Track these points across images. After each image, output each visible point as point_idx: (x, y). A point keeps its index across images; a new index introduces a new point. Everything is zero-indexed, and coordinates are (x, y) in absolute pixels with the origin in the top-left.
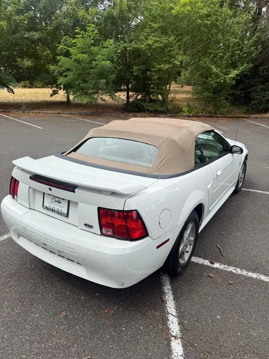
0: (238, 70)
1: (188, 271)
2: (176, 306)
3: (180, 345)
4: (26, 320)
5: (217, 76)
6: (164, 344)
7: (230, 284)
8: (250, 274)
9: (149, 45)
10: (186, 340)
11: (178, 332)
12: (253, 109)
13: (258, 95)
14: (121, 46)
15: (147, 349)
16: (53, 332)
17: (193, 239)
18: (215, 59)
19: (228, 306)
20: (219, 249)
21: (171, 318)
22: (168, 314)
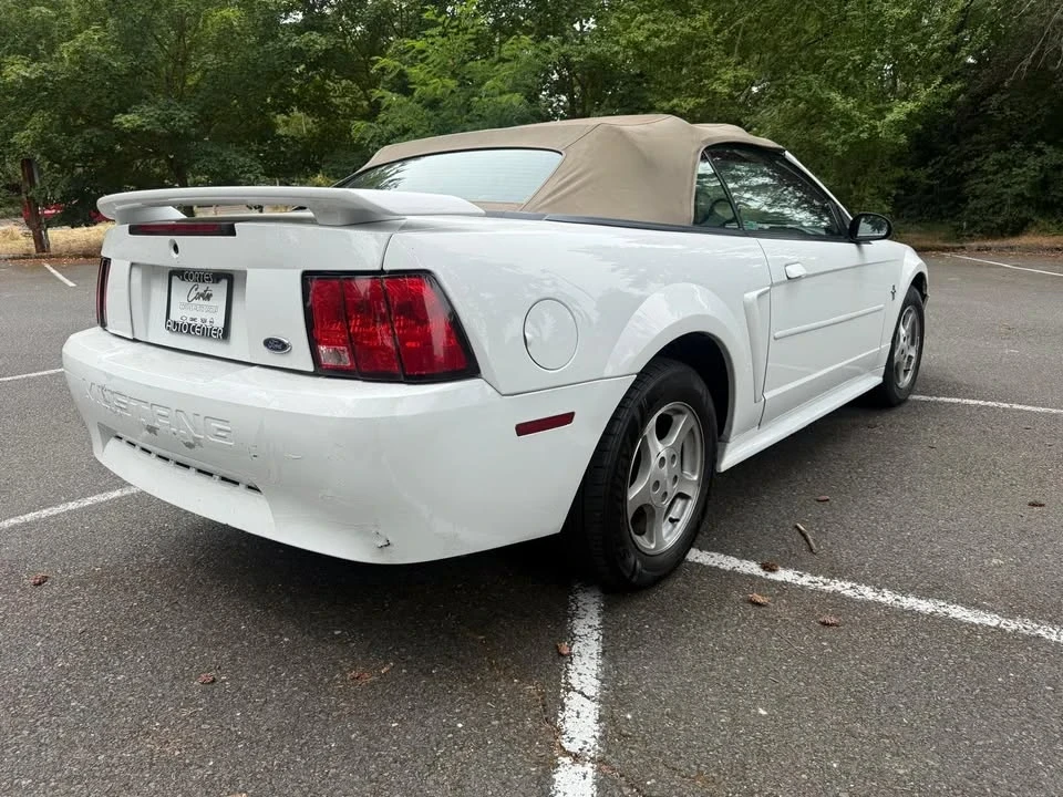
0: (916, 99)
1: (677, 584)
2: (607, 672)
3: (590, 780)
4: (77, 690)
5: (849, 123)
6: (529, 774)
7: (824, 624)
8: (910, 602)
9: (636, 45)
10: (617, 766)
11: (592, 742)
12: (973, 224)
13: (987, 182)
14: (554, 53)
15: (461, 787)
16: (151, 722)
17: (695, 478)
18: (840, 75)
19: (807, 684)
20: (803, 535)
21: (574, 701)
22: (568, 691)
